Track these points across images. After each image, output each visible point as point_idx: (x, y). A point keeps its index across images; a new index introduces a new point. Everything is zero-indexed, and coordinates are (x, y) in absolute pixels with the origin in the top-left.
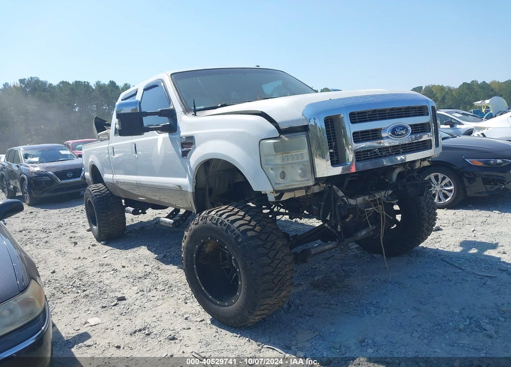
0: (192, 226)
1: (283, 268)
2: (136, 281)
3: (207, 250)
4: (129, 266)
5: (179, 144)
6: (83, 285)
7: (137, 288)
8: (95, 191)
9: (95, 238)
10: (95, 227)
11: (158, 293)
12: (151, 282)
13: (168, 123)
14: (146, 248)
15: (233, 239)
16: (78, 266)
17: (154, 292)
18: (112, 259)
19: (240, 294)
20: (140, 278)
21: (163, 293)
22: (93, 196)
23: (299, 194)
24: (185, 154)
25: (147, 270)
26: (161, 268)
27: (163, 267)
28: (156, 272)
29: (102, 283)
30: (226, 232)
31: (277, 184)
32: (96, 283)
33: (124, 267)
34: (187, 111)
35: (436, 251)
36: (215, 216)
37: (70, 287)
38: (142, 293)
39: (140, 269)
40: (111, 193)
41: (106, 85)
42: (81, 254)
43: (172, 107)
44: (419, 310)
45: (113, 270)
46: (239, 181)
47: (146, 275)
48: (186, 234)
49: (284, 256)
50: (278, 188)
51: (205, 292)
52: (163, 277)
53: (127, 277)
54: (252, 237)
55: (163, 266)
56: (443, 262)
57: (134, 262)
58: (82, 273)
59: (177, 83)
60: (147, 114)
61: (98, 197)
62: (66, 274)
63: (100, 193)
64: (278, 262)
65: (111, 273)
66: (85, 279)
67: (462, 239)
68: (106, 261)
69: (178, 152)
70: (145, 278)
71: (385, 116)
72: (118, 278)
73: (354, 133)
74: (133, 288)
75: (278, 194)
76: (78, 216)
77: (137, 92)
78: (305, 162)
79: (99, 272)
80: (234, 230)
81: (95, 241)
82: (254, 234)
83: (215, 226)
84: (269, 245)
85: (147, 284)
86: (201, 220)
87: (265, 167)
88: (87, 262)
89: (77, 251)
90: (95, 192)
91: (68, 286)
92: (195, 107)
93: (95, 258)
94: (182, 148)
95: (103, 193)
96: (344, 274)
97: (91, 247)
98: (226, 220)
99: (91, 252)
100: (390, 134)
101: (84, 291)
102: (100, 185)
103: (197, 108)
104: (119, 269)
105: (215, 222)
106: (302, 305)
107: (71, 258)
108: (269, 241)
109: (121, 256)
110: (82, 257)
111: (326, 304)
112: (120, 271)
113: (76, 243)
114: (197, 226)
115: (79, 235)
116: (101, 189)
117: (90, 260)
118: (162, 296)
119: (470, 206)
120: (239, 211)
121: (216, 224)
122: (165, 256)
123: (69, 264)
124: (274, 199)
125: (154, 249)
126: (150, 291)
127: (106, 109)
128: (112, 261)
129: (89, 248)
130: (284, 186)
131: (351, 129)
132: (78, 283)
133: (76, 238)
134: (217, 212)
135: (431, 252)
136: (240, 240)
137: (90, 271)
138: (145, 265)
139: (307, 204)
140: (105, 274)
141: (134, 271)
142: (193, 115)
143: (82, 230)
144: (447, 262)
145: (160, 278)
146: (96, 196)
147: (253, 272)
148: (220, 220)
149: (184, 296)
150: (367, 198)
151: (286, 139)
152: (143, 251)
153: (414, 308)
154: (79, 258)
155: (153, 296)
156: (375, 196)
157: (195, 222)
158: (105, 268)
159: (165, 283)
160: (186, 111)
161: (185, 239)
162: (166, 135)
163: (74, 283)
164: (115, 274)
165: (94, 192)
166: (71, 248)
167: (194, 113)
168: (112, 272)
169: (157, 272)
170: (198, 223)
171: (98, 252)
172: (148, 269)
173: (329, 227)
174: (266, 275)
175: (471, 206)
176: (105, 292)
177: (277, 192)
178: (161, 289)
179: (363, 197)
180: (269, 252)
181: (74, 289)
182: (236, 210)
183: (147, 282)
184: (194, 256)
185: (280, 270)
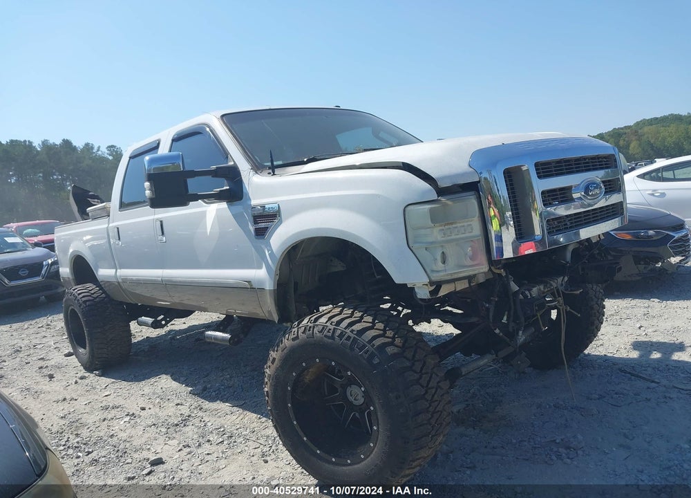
0: (287, 342)
1: (440, 401)
2: (172, 429)
3: (308, 378)
4: (151, 406)
5: (248, 218)
6: (85, 444)
7: (175, 442)
8: (83, 295)
9: (82, 365)
10: (81, 350)
11: (214, 448)
12: (196, 430)
13: (228, 188)
14: (169, 377)
15: (365, 362)
16: (66, 412)
17: (206, 448)
18: (120, 398)
19: (375, 446)
20: (177, 425)
21: (222, 447)
22: (80, 302)
23: (462, 286)
24: (261, 233)
25: (183, 412)
26: (204, 407)
27: (207, 407)
28: (198, 415)
29: (115, 439)
30: (351, 348)
31: (433, 271)
32: (106, 438)
33: (143, 409)
34: (259, 169)
35: (605, 359)
36: (328, 324)
37: (62, 448)
38: (188, 450)
39: (170, 412)
40: (108, 296)
41: (56, 145)
42: (65, 392)
43: (231, 163)
44: (629, 448)
45: (127, 415)
46: (336, 270)
47: (185, 420)
48: (273, 354)
49: (439, 382)
50: (436, 277)
51: (310, 444)
52: (213, 422)
53: (154, 425)
54: (395, 356)
55: (207, 405)
56: (623, 374)
57: (158, 400)
58: (76, 425)
59: (233, 128)
60: (194, 174)
61: (87, 303)
62: (49, 426)
63: (90, 298)
64: (434, 391)
65: (125, 420)
66: (85, 433)
67: (632, 339)
68: (111, 401)
69: (246, 231)
70: (185, 425)
71: (572, 168)
72: (139, 427)
73: (543, 193)
74: (170, 442)
75: (434, 287)
76: (44, 334)
77: (159, 144)
78: (474, 237)
79: (104, 420)
80: (364, 346)
81: (83, 372)
82: (395, 351)
83: (330, 341)
84: (418, 366)
85: (190, 434)
86: (304, 332)
87: (415, 247)
88: (80, 405)
89: (55, 388)
90: (84, 297)
91: (57, 446)
92: (272, 162)
93: (91, 397)
94: (255, 222)
95: (97, 297)
96: (491, 400)
97: (79, 381)
98: (348, 331)
99: (81, 388)
100: (583, 193)
101: (89, 453)
102: (90, 286)
103: (275, 163)
104: (137, 413)
105: (330, 334)
106: (452, 452)
107: (49, 400)
108: (418, 361)
109: (132, 391)
110: (68, 397)
111: (486, 447)
112: (140, 417)
113: (51, 377)
114: (297, 341)
115: (52, 362)
116: (92, 292)
117: (83, 401)
118: (223, 453)
119: (616, 293)
120: (362, 315)
121: (332, 337)
122: (205, 389)
123: (49, 410)
124: (429, 294)
125: (182, 379)
126: (200, 445)
127: (57, 178)
128: (120, 401)
129: (76, 382)
130: (444, 276)
131: (540, 185)
132: (74, 441)
133: (50, 368)
134: (330, 318)
135: (599, 361)
136: (376, 361)
137: (90, 419)
138: (177, 405)
139: (469, 300)
140: (115, 422)
141: (162, 414)
142: (269, 173)
143: (56, 354)
144: (629, 373)
145: (209, 424)
146: (85, 302)
147: (401, 411)
148: (339, 332)
149: (259, 450)
150: (542, 287)
151: (449, 202)
152: (165, 382)
153: (621, 446)
154: (65, 399)
155: (208, 454)
156: (551, 285)
157: (293, 336)
158: (113, 412)
159: (221, 431)
160: (257, 168)
161: (273, 363)
162: (224, 205)
163: (68, 441)
164: (132, 422)
165: (81, 296)
166: (45, 385)
167: (270, 171)
168: (127, 419)
169: (200, 414)
170: (297, 337)
171: (94, 388)
172: (185, 410)
173: (501, 334)
174: (420, 413)
175: (619, 293)
176: (126, 452)
177: (431, 283)
178: (218, 442)
179: (538, 287)
180: (421, 378)
181: (70, 451)
182: (358, 314)
183: (190, 431)
184: (289, 388)
185: (436, 403)
